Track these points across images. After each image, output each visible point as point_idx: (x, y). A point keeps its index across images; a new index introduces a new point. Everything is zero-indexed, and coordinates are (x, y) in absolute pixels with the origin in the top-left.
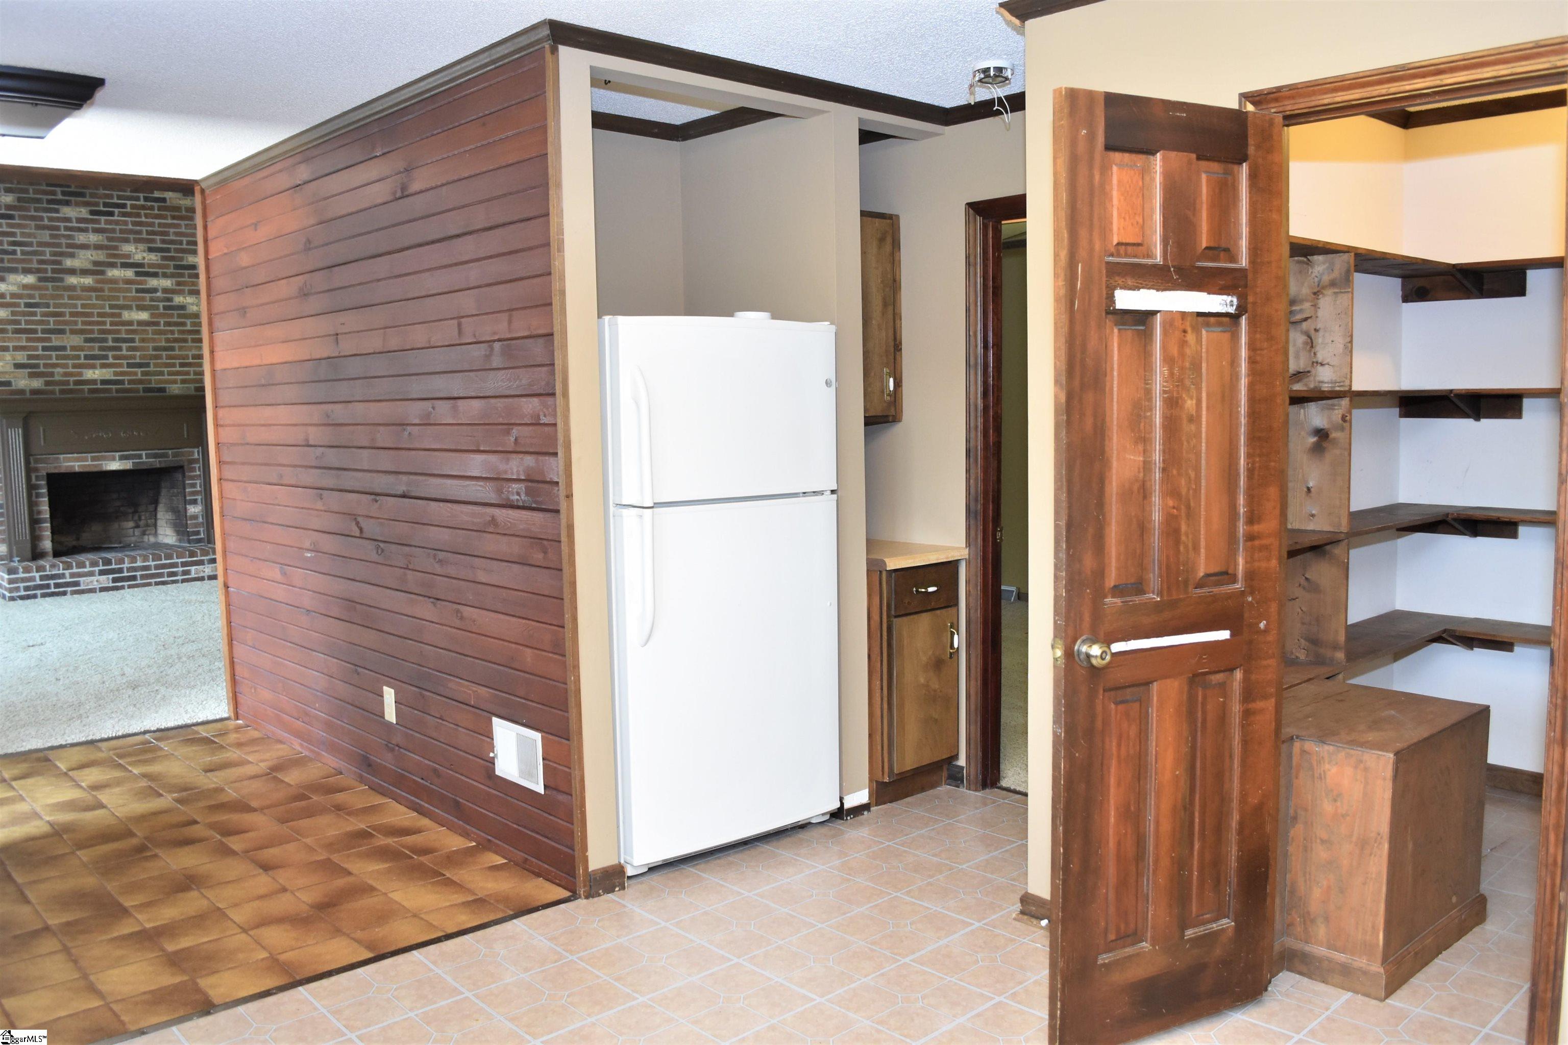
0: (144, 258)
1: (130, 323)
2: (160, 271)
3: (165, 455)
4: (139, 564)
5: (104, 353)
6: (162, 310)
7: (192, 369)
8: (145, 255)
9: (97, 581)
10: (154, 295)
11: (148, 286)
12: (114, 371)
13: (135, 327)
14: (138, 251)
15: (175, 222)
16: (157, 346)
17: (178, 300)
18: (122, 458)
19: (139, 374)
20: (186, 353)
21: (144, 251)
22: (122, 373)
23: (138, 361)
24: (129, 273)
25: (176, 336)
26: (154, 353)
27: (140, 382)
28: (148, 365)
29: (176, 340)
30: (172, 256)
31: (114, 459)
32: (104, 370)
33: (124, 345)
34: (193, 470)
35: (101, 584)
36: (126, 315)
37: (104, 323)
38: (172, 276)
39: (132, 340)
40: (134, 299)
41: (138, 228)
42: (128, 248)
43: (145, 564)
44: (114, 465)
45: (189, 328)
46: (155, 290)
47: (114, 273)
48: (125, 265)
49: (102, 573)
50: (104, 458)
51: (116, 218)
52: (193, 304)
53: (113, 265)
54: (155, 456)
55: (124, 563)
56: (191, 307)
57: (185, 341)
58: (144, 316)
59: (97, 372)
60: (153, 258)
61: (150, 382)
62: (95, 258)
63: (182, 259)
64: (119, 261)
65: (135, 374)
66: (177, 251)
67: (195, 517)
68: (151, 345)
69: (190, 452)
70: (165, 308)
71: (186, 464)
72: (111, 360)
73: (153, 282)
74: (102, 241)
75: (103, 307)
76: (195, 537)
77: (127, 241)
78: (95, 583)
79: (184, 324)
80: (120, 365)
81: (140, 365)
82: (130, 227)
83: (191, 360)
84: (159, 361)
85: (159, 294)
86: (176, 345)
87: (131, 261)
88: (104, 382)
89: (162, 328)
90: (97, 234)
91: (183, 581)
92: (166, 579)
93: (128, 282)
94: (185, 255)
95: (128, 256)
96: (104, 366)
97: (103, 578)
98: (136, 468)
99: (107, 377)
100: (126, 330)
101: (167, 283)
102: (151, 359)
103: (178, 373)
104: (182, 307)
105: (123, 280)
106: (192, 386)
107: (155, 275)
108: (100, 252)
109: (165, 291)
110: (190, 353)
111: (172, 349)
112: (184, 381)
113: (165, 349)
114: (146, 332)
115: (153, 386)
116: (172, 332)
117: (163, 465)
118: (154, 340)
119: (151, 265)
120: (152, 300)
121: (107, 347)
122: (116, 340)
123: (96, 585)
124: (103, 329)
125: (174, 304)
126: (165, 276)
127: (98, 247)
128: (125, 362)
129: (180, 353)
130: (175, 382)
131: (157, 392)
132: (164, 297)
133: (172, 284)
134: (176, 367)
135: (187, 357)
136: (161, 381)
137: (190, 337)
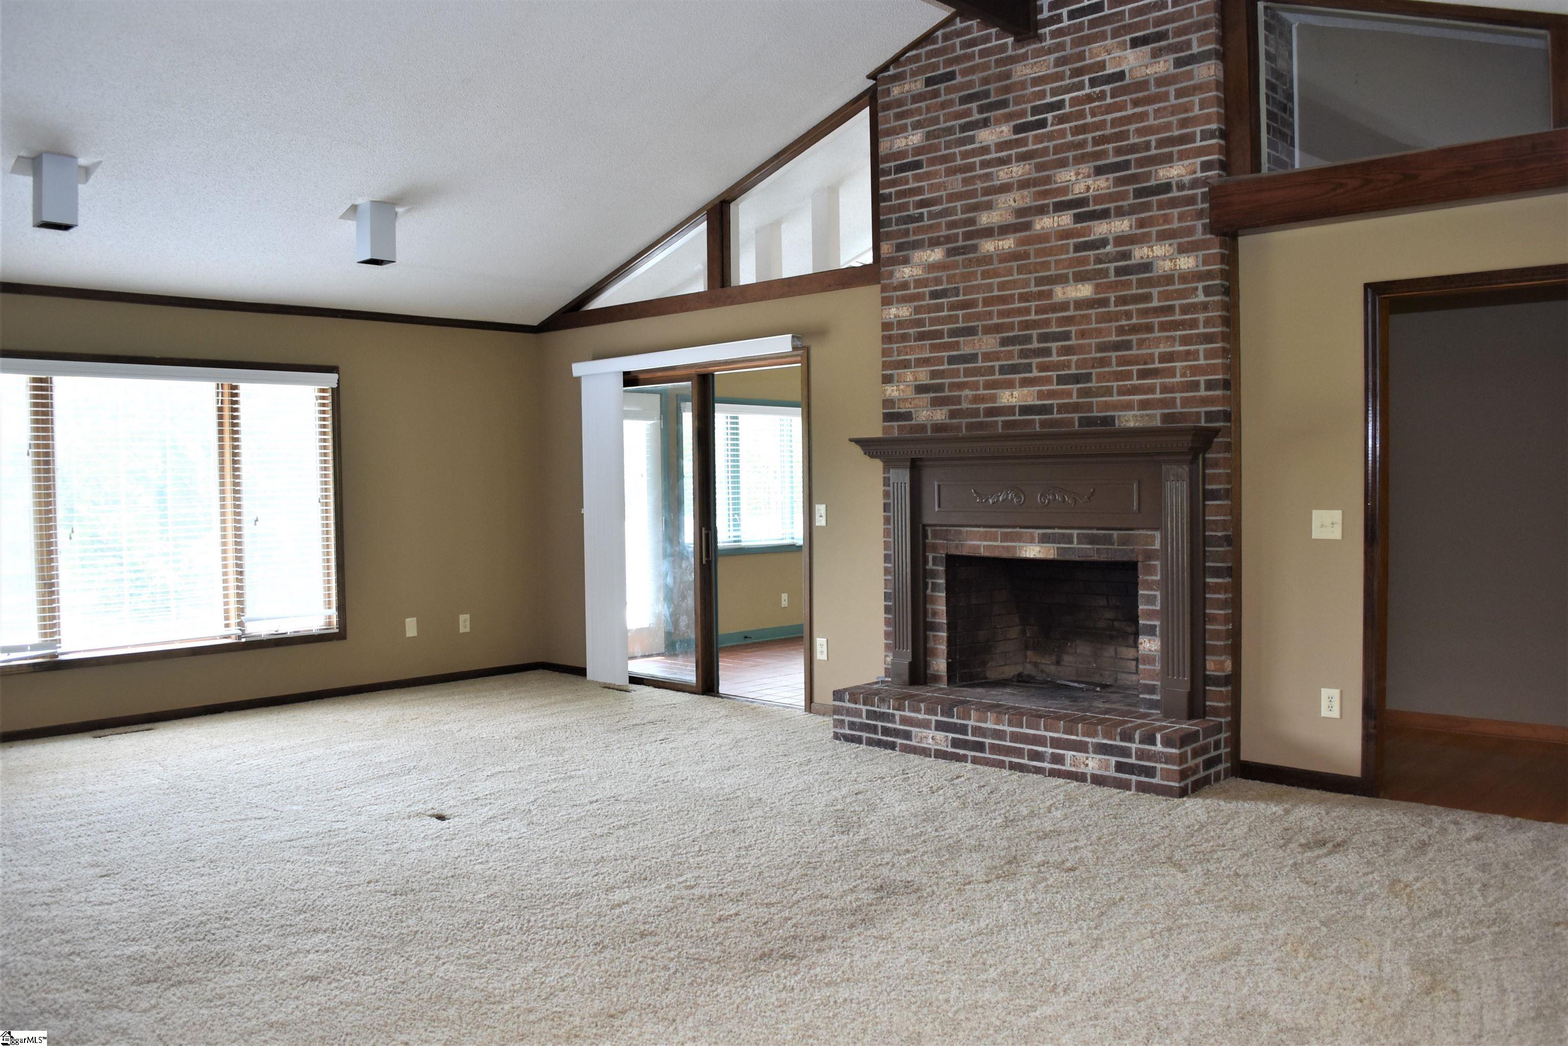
0: (1088, 188)
1: (1064, 306)
2: (1112, 205)
3: (1108, 540)
4: (989, 725)
5: (1026, 361)
6: (1112, 278)
7: (1158, 381)
8: (1090, 182)
9: (933, 738)
10: (1102, 251)
11: (1092, 237)
12: (1039, 391)
13: (1071, 313)
14: (1080, 177)
15: (1139, 110)
16: (1104, 343)
17: (1140, 253)
18: (1044, 539)
19: (1075, 395)
20: (1149, 351)
21: (1089, 176)
22: (1051, 394)
23: (1073, 371)
24: (1065, 220)
25: (1134, 321)
26: (1099, 355)
27: (1076, 408)
28: (1087, 377)
29: (1134, 329)
30: (1133, 175)
31: (1032, 541)
32: (1025, 390)
33: (1054, 345)
34: (1150, 570)
35: (937, 744)
36: (1061, 293)
37: (1027, 311)
38: (1132, 210)
39: (1066, 336)
40: (1073, 262)
41: (1081, 137)
42: (1065, 176)
43: (997, 727)
44: (1032, 551)
45: (1155, 303)
46: (1103, 242)
47: (1045, 223)
48: (1061, 207)
49: (940, 726)
50: (1019, 538)
51: (1049, 129)
52: (1164, 258)
53: (1041, 211)
54: (1092, 540)
55: (970, 719)
56: (1162, 263)
57: (1149, 328)
58: (1085, 291)
59: (1015, 393)
60: (1102, 184)
61: (1089, 407)
62: (1020, 204)
63: (1147, 176)
64: (1050, 201)
65: (1069, 394)
66: (1141, 163)
67: (1149, 659)
68: (1093, 341)
69: (1147, 536)
70: (1119, 271)
71: (1140, 558)
72: (1035, 373)
73: (1101, 229)
74: (1029, 174)
75: (1026, 283)
76: (1148, 697)
77: (1063, 164)
78: (930, 741)
79: (1147, 298)
80: (1048, 381)
81: (1077, 379)
82: (1069, 138)
83: (1157, 365)
84: (1106, 369)
85: (1109, 248)
86: (1133, 338)
87: (1070, 197)
88: (1026, 410)
89: (1112, 308)
90: (1022, 163)
91: (1053, 773)
92: (1025, 761)
93: (1065, 234)
94: (1153, 168)
95: (1065, 190)
96: (1025, 383)
97: (940, 735)
98: (1060, 558)
99: (1030, 402)
100: (1058, 319)
101: (1122, 226)
102: (1093, 367)
103: (1135, 390)
104: (1146, 267)
105: (1057, 232)
106: (1158, 412)
107: (1104, 215)
108: (1025, 192)
109: (1121, 240)
110: (1157, 352)
111: (1127, 345)
112: (1144, 405)
113: (1117, 346)
114: (1087, 318)
115: (1095, 414)
116: (1128, 315)
117: (1103, 558)
118: (1099, 332)
119: (1098, 199)
120: (1099, 260)
121: (1030, 350)
122: (1043, 338)
123: (929, 744)
124: (1027, 321)
125: (1133, 262)
126: (1120, 213)
127: (1024, 184)
128: (1054, 374)
129: (1139, 352)
130: (1129, 406)
131: (1101, 425)
132: (1118, 252)
133: (1131, 227)
134: (1131, 379)
135: (1150, 359)
136: (1107, 406)
137: (1156, 320)
